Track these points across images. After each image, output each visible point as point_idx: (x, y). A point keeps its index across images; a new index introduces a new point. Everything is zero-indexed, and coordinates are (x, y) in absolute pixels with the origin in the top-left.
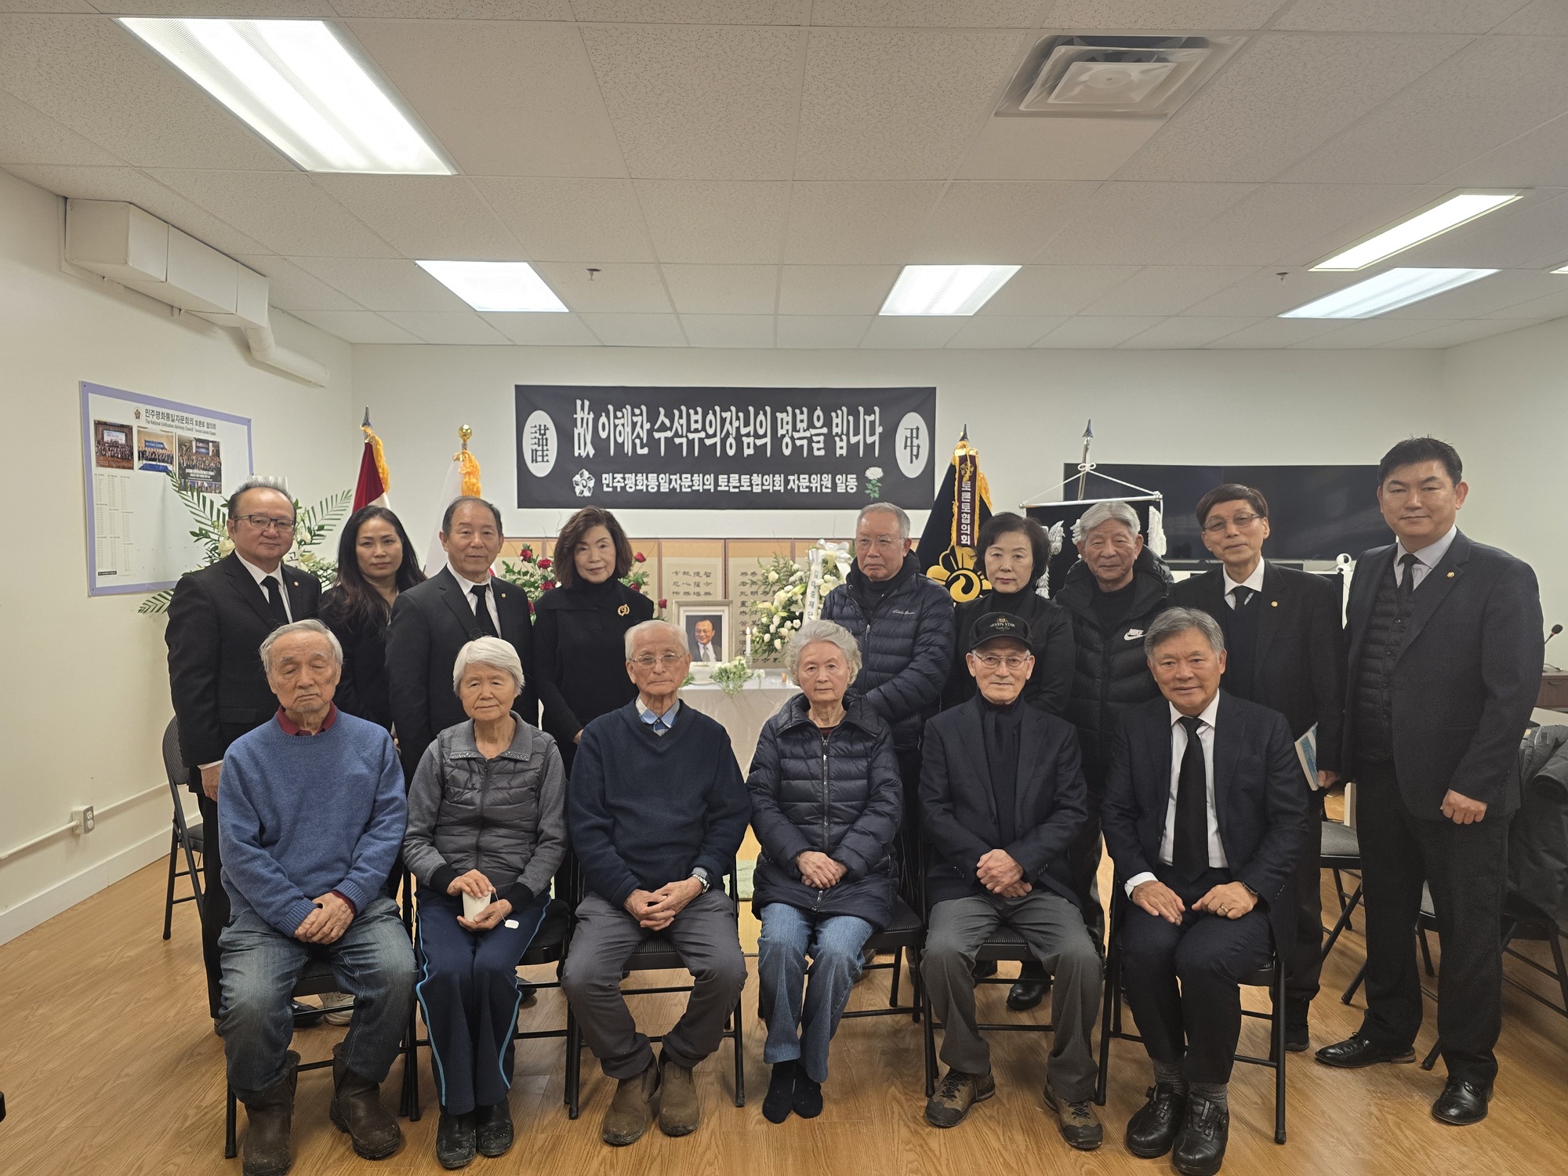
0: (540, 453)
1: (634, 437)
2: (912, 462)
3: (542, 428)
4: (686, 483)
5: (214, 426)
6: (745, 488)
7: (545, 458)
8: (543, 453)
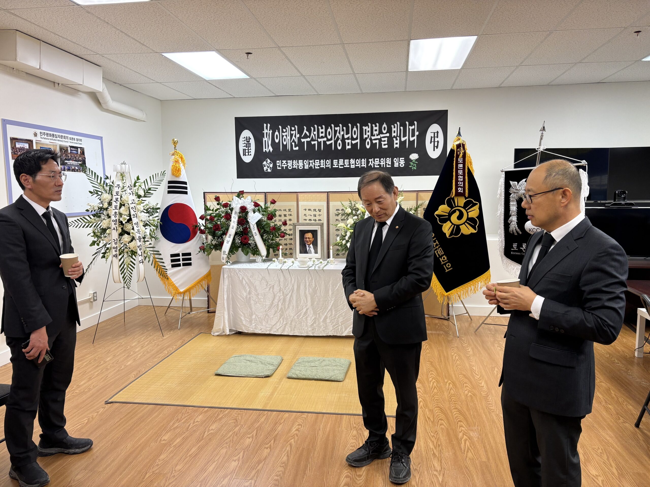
0: (247, 151)
1: (291, 142)
2: (434, 150)
3: (248, 138)
4: (317, 164)
5: (81, 140)
6: (347, 166)
7: (250, 153)
8: (248, 151)
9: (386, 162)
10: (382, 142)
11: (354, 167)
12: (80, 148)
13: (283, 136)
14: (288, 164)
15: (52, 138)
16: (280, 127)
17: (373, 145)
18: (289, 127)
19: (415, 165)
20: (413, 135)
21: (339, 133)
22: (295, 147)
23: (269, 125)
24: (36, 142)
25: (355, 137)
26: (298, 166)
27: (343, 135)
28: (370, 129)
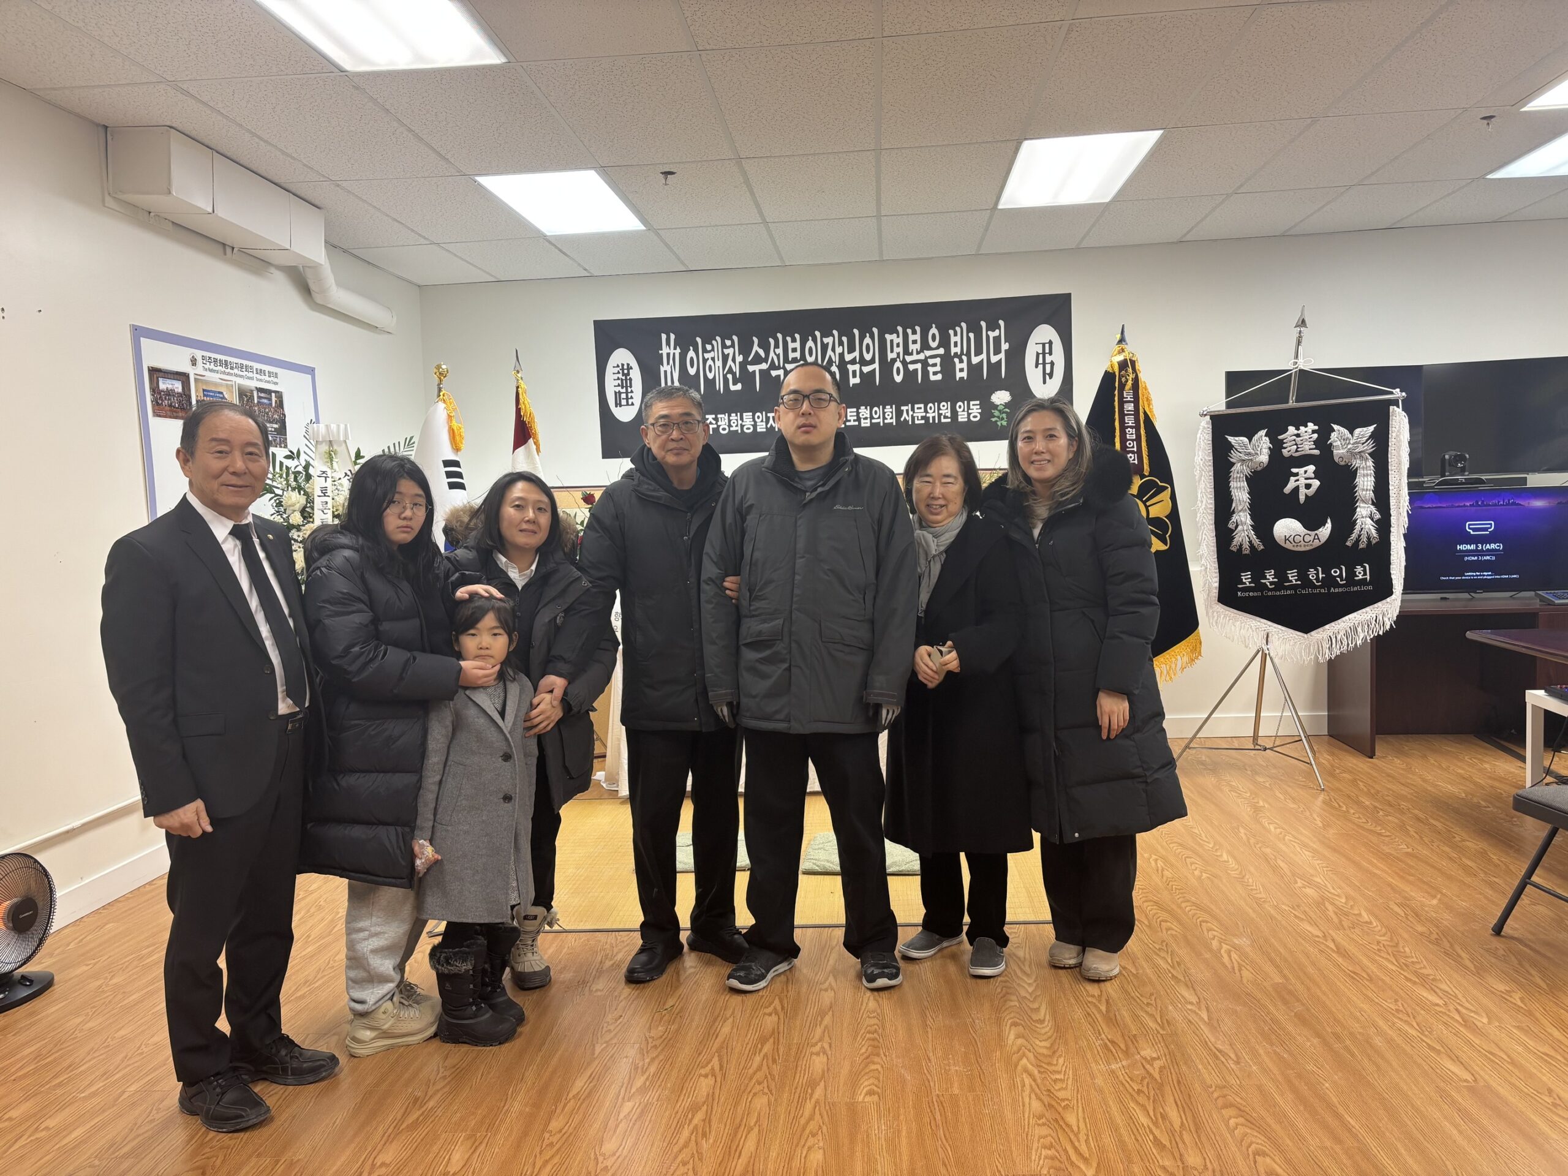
0: (623, 396)
1: (725, 372)
2: (1044, 382)
3: (625, 367)
5: (276, 375)
6: (852, 423)
7: (630, 401)
8: (627, 396)
9: (940, 412)
10: (929, 368)
11: (868, 425)
12: (276, 392)
13: (705, 361)
14: (719, 423)
15: (224, 369)
16: (699, 340)
17: (910, 375)
18: (718, 338)
19: (1004, 416)
20: (997, 351)
21: (833, 350)
22: (735, 384)
23: (672, 336)
24: (195, 379)
25: (868, 357)
26: (742, 426)
27: (842, 355)
28: (900, 340)
